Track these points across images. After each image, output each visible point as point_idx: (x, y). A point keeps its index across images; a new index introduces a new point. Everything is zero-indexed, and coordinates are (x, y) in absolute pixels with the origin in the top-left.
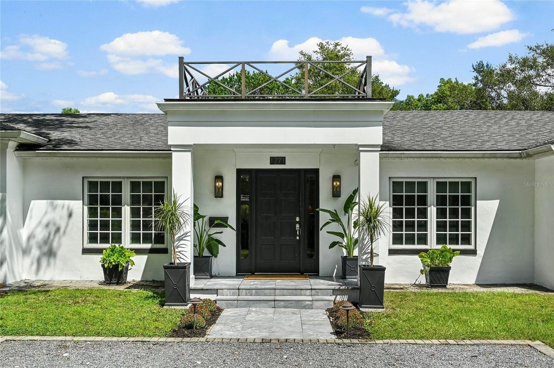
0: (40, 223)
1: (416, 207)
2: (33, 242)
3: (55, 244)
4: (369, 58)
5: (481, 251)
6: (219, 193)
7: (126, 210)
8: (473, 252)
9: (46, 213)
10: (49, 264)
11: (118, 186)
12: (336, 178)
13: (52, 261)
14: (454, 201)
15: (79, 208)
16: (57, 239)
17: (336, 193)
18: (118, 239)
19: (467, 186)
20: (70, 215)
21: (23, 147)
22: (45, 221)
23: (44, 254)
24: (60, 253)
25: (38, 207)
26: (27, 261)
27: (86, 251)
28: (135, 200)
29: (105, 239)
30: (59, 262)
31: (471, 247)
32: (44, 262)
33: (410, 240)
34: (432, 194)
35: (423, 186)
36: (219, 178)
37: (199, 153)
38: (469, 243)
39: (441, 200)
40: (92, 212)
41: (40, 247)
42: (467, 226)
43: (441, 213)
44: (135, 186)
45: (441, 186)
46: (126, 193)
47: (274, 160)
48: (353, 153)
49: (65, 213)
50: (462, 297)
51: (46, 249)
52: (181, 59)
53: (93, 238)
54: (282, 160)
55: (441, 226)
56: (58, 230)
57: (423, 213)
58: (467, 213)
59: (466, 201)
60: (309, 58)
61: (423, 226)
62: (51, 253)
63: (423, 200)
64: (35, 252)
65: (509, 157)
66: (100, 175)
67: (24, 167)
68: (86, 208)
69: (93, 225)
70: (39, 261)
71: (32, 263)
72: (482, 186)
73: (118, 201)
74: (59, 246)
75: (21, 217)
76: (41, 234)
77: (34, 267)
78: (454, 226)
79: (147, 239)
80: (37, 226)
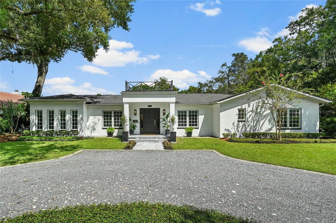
0: (91, 122)
1: (184, 117)
2: (90, 127)
3: (95, 127)
4: (172, 81)
5: (200, 128)
6: (135, 114)
7: (113, 118)
8: (198, 128)
9: (93, 119)
10: (94, 132)
11: (111, 113)
12: (164, 110)
14: (193, 116)
15: (101, 118)
16: (96, 126)
17: (164, 114)
18: (111, 125)
19: (196, 112)
20: (99, 120)
21: (87, 103)
22: (93, 122)
23: (93, 129)
24: (96, 129)
25: (91, 118)
26: (89, 131)
27: (103, 129)
28: (115, 116)
29: (108, 125)
30: (96, 131)
31: (197, 127)
32: (93, 131)
33: (182, 125)
34: (188, 114)
35: (186, 112)
36: (136, 110)
37: (130, 104)
38: (197, 126)
39: (190, 116)
40: (105, 119)
41: (92, 128)
42: (196, 122)
43: (190, 119)
44: (115, 113)
45: (190, 112)
46: (113, 114)
47: (149, 106)
48: (168, 104)
49: (98, 119)
50: (195, 139)
51: (93, 128)
52: (126, 81)
53: (105, 125)
54: (151, 106)
55: (190, 122)
56: (96, 123)
57: (186, 119)
58: (196, 119)
59: (196, 116)
60: (157, 81)
61: (186, 122)
62: (94, 129)
63: (185, 116)
64: (90, 129)
65: (206, 105)
66: (106, 110)
67: (88, 108)
68: (103, 118)
69: (105, 122)
70: (91, 131)
71: (90, 132)
72: (200, 112)
73: (111, 116)
74: (96, 127)
75: (87, 120)
76: (92, 125)
77: (90, 133)
78: (193, 122)
79: (118, 125)
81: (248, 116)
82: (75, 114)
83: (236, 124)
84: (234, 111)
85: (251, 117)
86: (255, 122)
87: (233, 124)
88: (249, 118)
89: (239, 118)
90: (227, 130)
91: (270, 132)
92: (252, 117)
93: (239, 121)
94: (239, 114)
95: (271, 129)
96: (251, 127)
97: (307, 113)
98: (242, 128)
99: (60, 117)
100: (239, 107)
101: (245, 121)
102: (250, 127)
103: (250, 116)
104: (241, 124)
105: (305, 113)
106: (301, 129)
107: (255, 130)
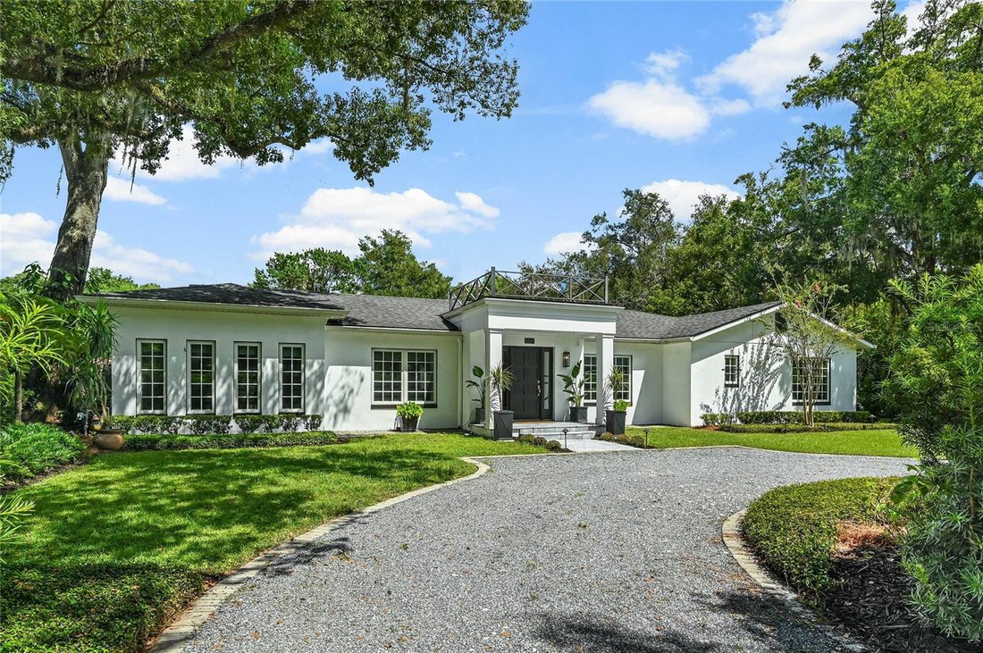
0: (336, 385)
2: (330, 402)
3: (349, 403)
5: (635, 403)
7: (405, 374)
9: (342, 377)
10: (344, 419)
11: (398, 356)
12: (566, 354)
13: (347, 416)
15: (368, 372)
16: (351, 398)
17: (566, 364)
18: (398, 397)
19: (627, 360)
20: (362, 380)
21: (329, 322)
22: (341, 384)
23: (340, 411)
24: (353, 411)
25: (335, 371)
27: (373, 407)
28: (412, 367)
29: (387, 397)
30: (351, 417)
31: (629, 401)
32: (340, 417)
38: (628, 398)
40: (377, 377)
41: (337, 405)
44: (411, 356)
46: (405, 362)
47: (527, 341)
48: (575, 338)
49: (358, 378)
51: (341, 406)
53: (378, 397)
54: (532, 341)
56: (352, 391)
58: (627, 379)
59: (626, 370)
62: (346, 410)
64: (333, 410)
65: (654, 343)
66: (384, 346)
68: (373, 373)
69: (377, 386)
70: (336, 417)
71: (330, 418)
72: (635, 361)
73: (398, 367)
74: (352, 405)
76: (337, 395)
77: (332, 421)
79: (421, 397)
80: (334, 388)
81: (743, 374)
82: (293, 359)
83: (721, 393)
84: (718, 361)
85: (749, 376)
86: (757, 388)
87: (717, 392)
88: (746, 377)
89: (727, 379)
90: (705, 406)
91: (781, 410)
92: (751, 377)
93: (726, 386)
94: (727, 370)
95: (782, 405)
96: (749, 399)
97: (840, 369)
98: (734, 401)
100: (728, 352)
101: (737, 386)
102: (747, 398)
103: (748, 373)
104: (731, 393)
105: (837, 368)
106: (829, 404)
107: (756, 407)
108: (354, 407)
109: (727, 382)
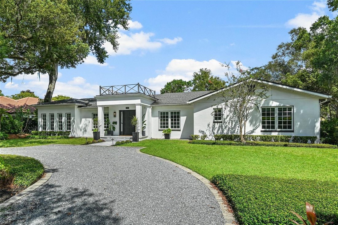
2: (82, 128)
3: (86, 129)
4: (138, 83)
5: (182, 130)
6: (115, 116)
8: (180, 130)
9: (85, 122)
10: (85, 133)
13: (86, 133)
14: (175, 117)
15: (91, 120)
16: (87, 127)
19: (178, 113)
20: (89, 122)
21: (79, 107)
22: (84, 124)
24: (87, 131)
25: (83, 120)
26: (81, 132)
30: (87, 133)
34: (170, 115)
35: (167, 113)
36: (115, 112)
39: (172, 117)
41: (84, 129)
42: (178, 123)
43: (172, 120)
45: (172, 113)
50: (175, 141)
51: (85, 130)
52: (100, 86)
54: (128, 108)
55: (172, 123)
56: (87, 125)
57: (167, 120)
58: (178, 120)
59: (179, 117)
61: (167, 124)
62: (86, 131)
63: (167, 117)
64: (83, 130)
67: (81, 111)
70: (83, 132)
72: (181, 113)
75: (80, 122)
76: (84, 126)
77: (82, 134)
78: (175, 123)
80: (83, 125)
81: (225, 116)
83: (211, 126)
84: (211, 110)
85: (229, 118)
86: (234, 123)
87: (209, 125)
88: (227, 118)
89: (216, 119)
90: (202, 131)
91: (252, 134)
92: (230, 118)
93: (214, 122)
94: (216, 115)
95: (253, 132)
96: (229, 128)
97: (302, 111)
98: (219, 130)
99: (58, 119)
100: (215, 107)
101: (221, 122)
102: (227, 128)
103: (228, 116)
104: (217, 125)
105: (298, 111)
106: (293, 131)
107: (234, 132)
108: (88, 130)
109: (216, 121)
